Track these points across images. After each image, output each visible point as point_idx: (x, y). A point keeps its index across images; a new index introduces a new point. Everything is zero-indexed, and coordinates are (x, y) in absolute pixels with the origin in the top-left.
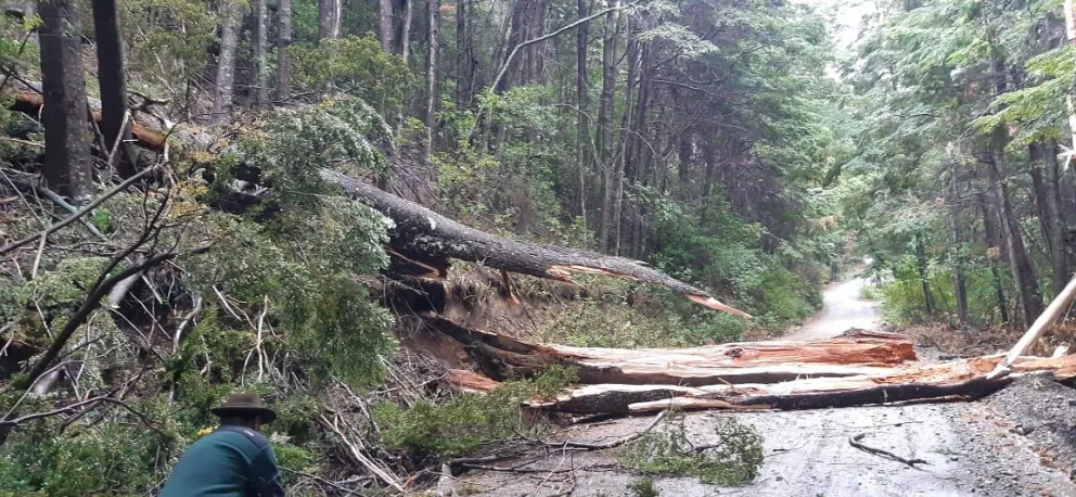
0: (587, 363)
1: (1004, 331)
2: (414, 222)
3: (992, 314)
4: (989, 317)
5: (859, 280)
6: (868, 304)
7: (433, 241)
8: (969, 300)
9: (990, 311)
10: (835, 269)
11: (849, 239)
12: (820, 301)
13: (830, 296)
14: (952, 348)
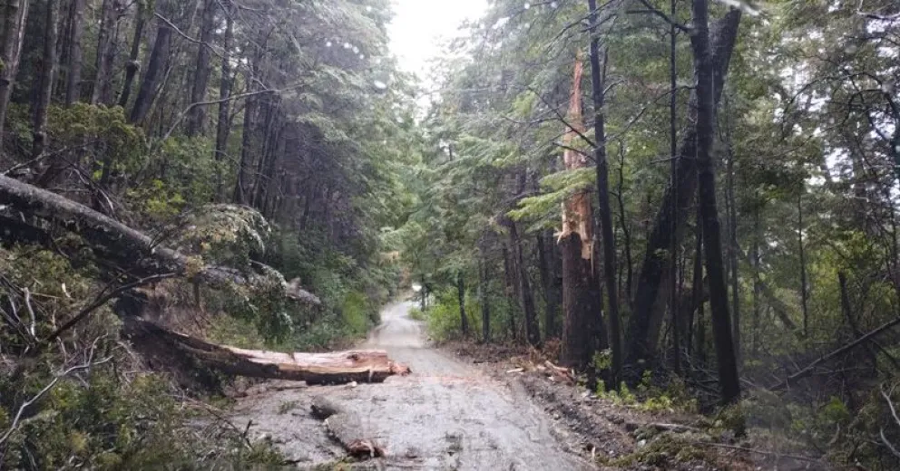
0: (254, 360)
1: (514, 345)
2: (139, 247)
3: (506, 333)
4: (504, 336)
5: (410, 303)
6: (415, 324)
7: (152, 262)
8: (491, 322)
9: (505, 331)
10: (391, 294)
11: (405, 271)
12: (379, 319)
13: (386, 315)
14: (481, 356)
